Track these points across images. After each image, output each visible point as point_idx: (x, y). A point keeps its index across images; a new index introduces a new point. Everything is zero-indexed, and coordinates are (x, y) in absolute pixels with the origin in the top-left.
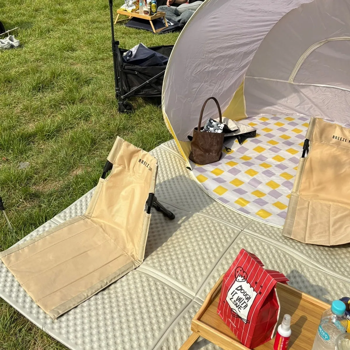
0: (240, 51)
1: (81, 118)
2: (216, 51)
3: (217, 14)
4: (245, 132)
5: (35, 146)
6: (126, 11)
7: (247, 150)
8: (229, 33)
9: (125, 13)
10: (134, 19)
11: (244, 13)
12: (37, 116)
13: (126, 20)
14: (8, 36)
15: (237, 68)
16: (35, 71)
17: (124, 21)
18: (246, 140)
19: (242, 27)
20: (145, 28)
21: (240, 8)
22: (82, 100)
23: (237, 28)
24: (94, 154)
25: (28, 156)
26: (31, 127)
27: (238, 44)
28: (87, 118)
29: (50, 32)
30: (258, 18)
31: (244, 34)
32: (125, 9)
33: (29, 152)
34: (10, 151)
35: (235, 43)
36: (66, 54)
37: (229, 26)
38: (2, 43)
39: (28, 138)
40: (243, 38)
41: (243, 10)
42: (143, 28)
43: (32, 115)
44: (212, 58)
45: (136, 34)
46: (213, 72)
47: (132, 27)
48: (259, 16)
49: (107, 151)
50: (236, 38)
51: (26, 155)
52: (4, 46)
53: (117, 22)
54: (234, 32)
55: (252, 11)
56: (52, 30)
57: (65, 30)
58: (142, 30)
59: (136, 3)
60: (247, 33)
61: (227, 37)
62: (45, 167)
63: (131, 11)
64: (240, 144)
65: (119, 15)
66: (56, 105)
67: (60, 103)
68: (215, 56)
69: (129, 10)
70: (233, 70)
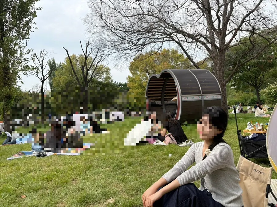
9: (248, 132)
14: (189, 141)
65: (244, 133)
69: (250, 130)
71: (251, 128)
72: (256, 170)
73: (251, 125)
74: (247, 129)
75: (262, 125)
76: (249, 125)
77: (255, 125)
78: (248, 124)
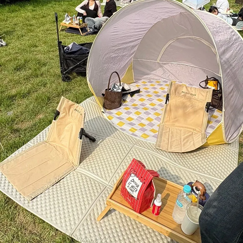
0: (129, 45)
1: (41, 85)
2: (116, 46)
5: (16, 102)
8: (124, 36)
9: (65, 25)
10: (70, 28)
11: (131, 24)
12: (17, 85)
13: (65, 29)
15: (128, 55)
16: (15, 59)
18: (134, 95)
19: (130, 32)
21: (129, 22)
22: (42, 75)
23: (127, 33)
24: (49, 106)
26: (14, 92)
27: (129, 41)
28: (45, 85)
29: (23, 37)
33: (13, 106)
34: (2, 106)
35: (127, 41)
36: (33, 49)
37: (123, 32)
39: (12, 98)
40: (131, 38)
42: (75, 33)
43: (14, 84)
44: (114, 50)
45: (72, 36)
46: (115, 57)
47: (69, 33)
48: (140, 26)
50: (127, 38)
51: (11, 108)
53: (61, 30)
54: (126, 35)
55: (136, 23)
57: (31, 35)
61: (122, 38)
62: (22, 114)
64: (131, 97)
65: (61, 26)
66: (27, 78)
67: (29, 77)
68: (116, 49)
69: (67, 23)
70: (126, 56)
71: (68, 21)
74: (64, 22)
76: (66, 17)
77: (72, 18)
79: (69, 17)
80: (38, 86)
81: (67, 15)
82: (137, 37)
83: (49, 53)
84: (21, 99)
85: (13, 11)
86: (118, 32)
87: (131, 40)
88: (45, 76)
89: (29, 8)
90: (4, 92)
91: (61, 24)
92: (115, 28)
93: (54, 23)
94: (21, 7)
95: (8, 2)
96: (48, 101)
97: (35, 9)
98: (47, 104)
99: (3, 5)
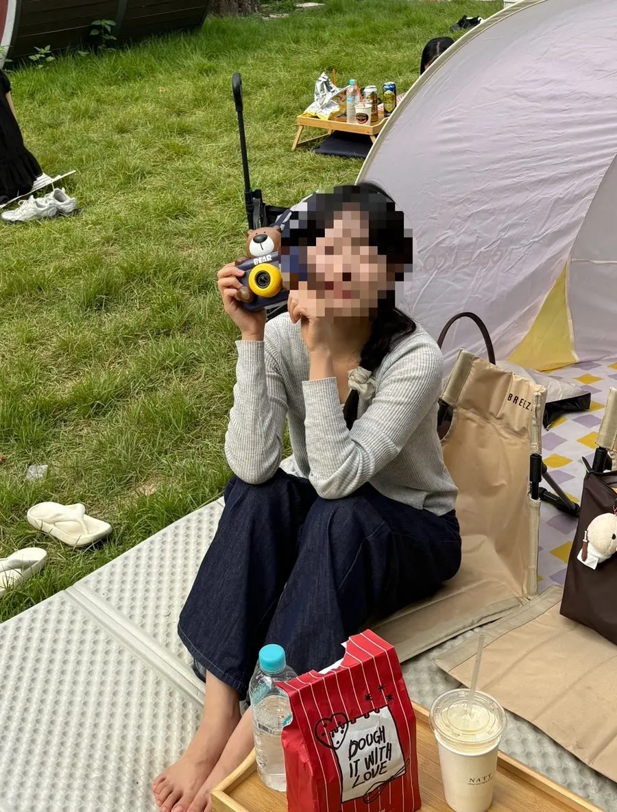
0: (540, 197)
1: (177, 367)
2: (469, 199)
3: (453, 111)
4: (560, 399)
5: (64, 431)
6: (317, 117)
7: (561, 441)
8: (502, 155)
9: (315, 123)
10: (338, 135)
11: (530, 104)
12: (85, 363)
13: (319, 139)
14: (53, 190)
15: (536, 237)
16: (95, 263)
17: (315, 140)
18: (562, 419)
19: (535, 139)
20: (358, 155)
21: (516, 93)
22: (185, 326)
23: (521, 142)
24: (190, 448)
25: (49, 452)
26: (65, 390)
27: (534, 179)
28: (188, 367)
29: (145, 178)
30: (578, 115)
31: (548, 156)
32: (314, 115)
33: (53, 444)
34: (13, 441)
35: (524, 178)
36: (172, 224)
37: (497, 137)
38: (39, 206)
39: (52, 413)
40: (543, 167)
41: (524, 96)
42: (355, 154)
43: (75, 362)
44: (459, 217)
45: (338, 169)
46: (462, 247)
47: (331, 155)
48: (580, 109)
49: (219, 443)
50: (524, 165)
51: (44, 451)
52: (44, 211)
53: (298, 146)
54: (516, 151)
55: (553, 98)
56: (149, 173)
57: (177, 170)
58: (353, 160)
59: (341, 98)
60: (556, 151)
61: (497, 166)
62: (78, 477)
63: (327, 117)
64: (545, 427)
65: (301, 128)
66: (129, 339)
67: (136, 335)
68: (468, 213)
69: (325, 115)
70: (524, 242)
71: (328, 106)
72: (516, 399)
73: (329, 89)
74: (311, 110)
75: (373, 95)
76: (322, 90)
77: (345, 92)
78: (318, 85)
79: (335, 88)
80: (163, 369)
81: (327, 83)
82: (573, 158)
83: (233, 239)
84: (89, 417)
85: (126, 78)
86: (467, 139)
87: (545, 174)
88: (196, 329)
89: (188, 63)
90: (32, 388)
91: (298, 124)
92: (449, 121)
93: (276, 117)
94: (159, 59)
95: (110, 44)
96: (189, 430)
97: (212, 63)
98: (182, 439)
99: (93, 53)
